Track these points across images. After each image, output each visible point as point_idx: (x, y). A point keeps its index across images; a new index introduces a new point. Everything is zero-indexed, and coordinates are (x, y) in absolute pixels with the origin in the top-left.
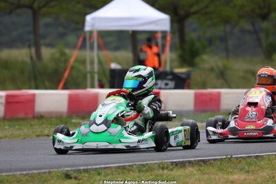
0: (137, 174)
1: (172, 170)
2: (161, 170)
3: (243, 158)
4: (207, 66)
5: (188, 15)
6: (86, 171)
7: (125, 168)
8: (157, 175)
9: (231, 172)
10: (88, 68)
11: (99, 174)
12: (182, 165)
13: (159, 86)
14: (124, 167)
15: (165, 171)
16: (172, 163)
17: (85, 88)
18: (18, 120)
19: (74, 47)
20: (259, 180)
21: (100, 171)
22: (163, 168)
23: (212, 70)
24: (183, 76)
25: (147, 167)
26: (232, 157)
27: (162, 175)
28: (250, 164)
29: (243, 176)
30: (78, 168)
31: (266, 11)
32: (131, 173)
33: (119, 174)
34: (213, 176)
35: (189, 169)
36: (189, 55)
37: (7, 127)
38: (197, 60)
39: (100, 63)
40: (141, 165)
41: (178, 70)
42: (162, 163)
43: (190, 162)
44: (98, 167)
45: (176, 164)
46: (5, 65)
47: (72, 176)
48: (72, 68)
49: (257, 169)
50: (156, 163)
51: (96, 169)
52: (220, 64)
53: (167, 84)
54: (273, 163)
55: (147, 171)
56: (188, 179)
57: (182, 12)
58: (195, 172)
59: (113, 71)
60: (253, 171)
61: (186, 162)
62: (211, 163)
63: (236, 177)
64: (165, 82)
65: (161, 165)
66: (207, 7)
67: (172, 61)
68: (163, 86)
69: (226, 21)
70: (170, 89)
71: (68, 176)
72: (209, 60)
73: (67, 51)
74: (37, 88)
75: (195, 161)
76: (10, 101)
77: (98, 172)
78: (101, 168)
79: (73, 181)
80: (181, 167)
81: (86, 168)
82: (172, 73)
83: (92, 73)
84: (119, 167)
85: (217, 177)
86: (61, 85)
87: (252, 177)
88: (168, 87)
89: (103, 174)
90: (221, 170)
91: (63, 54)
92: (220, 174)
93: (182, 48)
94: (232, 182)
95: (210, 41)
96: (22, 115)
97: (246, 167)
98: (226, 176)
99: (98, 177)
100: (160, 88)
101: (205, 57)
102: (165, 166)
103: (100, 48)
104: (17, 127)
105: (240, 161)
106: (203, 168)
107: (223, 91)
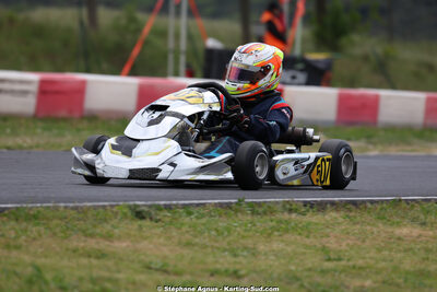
0: (249, 218)
1: (304, 214)
2: (286, 214)
3: (417, 201)
4: (358, 51)
6: (168, 208)
7: (231, 208)
8: (280, 222)
9: (398, 223)
10: (171, 44)
11: (189, 214)
12: (321, 207)
14: (229, 206)
15: (294, 215)
16: (305, 204)
17: (164, 75)
18: (57, 120)
19: (150, 10)
21: (191, 209)
22: (291, 211)
23: (366, 58)
24: (321, 66)
25: (265, 207)
27: (288, 222)
28: (428, 212)
29: (417, 231)
30: (157, 203)
32: (239, 214)
33: (220, 216)
34: (369, 228)
35: (332, 215)
36: (330, 32)
37: (39, 131)
38: (344, 41)
39: (190, 37)
40: (259, 204)
41: (313, 56)
42: (288, 202)
43: (333, 203)
44: (187, 202)
45: (311, 205)
46: (39, 32)
47: (146, 215)
48: (146, 43)
50: (277, 202)
51: (184, 206)
52: (380, 50)
53: (294, 77)
55: (265, 213)
56: (329, 230)
58: (341, 220)
59: (210, 52)
60: (432, 224)
61: (327, 202)
62: (366, 207)
63: (405, 231)
64: (292, 73)
65: (288, 206)
67: (304, 41)
68: (288, 80)
70: (299, 84)
71: (139, 215)
72: (363, 44)
73: (140, 16)
74: (88, 71)
75: (341, 201)
76: (45, 90)
77: (188, 210)
78: (191, 204)
79: (147, 223)
80: (319, 210)
81: (168, 203)
82: (304, 61)
83: (177, 52)
84: (221, 205)
85: (375, 230)
86: (127, 68)
87: (431, 233)
88: (296, 81)
89: (195, 214)
90: (380, 218)
91: (132, 20)
92: (380, 225)
93: (320, 21)
94: (399, 239)
95: (364, 11)
96: (63, 113)
97: (422, 217)
98: (390, 230)
99: (187, 220)
100: (284, 83)
101: (356, 37)
102: (294, 207)
103: (191, 13)
104: (55, 131)
105: (413, 206)
106: (352, 214)
107: (384, 93)
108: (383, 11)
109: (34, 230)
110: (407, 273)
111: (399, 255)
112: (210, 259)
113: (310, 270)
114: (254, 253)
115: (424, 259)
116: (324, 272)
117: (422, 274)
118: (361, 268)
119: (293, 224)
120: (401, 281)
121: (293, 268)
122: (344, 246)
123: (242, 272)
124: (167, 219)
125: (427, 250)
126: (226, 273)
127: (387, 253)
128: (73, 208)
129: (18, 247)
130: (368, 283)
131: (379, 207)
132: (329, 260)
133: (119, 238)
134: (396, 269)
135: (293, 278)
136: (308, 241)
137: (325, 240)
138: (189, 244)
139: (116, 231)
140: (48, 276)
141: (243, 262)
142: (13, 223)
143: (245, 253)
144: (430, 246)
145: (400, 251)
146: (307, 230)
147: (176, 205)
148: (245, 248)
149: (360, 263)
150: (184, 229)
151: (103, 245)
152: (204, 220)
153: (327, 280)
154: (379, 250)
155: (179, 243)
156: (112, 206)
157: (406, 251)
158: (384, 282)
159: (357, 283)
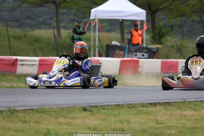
0: (127, 109)
1: (148, 108)
2: (141, 108)
3: (192, 101)
4: (169, 44)
5: (157, 10)
6: (96, 107)
8: (139, 111)
9: (185, 110)
10: (92, 43)
11: (104, 109)
12: (155, 104)
13: (138, 57)
14: (119, 105)
15: (144, 108)
16: (148, 103)
20: (202, 115)
21: (104, 107)
22: (143, 106)
23: (173, 46)
24: (154, 50)
26: (185, 101)
27: (142, 111)
28: (197, 105)
29: (192, 112)
32: (123, 109)
33: (116, 109)
34: (173, 112)
35: (159, 108)
36: (158, 36)
38: (163, 39)
39: (99, 40)
40: (131, 104)
41: (150, 47)
42: (142, 103)
43: (159, 103)
44: (103, 104)
45: (151, 104)
47: (88, 109)
49: (200, 108)
50: (138, 103)
51: (102, 106)
53: (143, 55)
55: (133, 107)
56: (158, 113)
57: (153, 8)
58: (162, 109)
60: (198, 110)
61: (157, 103)
62: (172, 104)
63: (187, 113)
65: (142, 105)
66: (170, 5)
67: (146, 40)
68: (140, 56)
69: (183, 15)
70: (145, 58)
71: (85, 109)
72: (171, 40)
74: (57, 55)
75: (163, 102)
77: (103, 107)
78: (105, 105)
79: (88, 112)
80: (154, 106)
81: (95, 105)
82: (147, 48)
84: (116, 105)
85: (176, 112)
87: (198, 113)
88: (144, 57)
89: (106, 109)
90: (178, 108)
92: (178, 111)
93: (153, 32)
94: (185, 116)
95: (172, 27)
97: (194, 107)
98: (182, 112)
99: (103, 111)
101: (168, 38)
102: (144, 105)
105: (190, 104)
108: (180, 26)
109: (44, 116)
110: (188, 128)
111: (185, 122)
112: (113, 125)
113: (151, 128)
114: (129, 122)
115: (195, 123)
116: (156, 128)
117: (194, 128)
118: (171, 127)
119: (144, 111)
120: (186, 131)
121: (144, 127)
122: (164, 119)
123: (125, 129)
124: (95, 111)
125: (196, 120)
126: (119, 130)
127: (180, 121)
128: (59, 108)
129: (39, 123)
130: (173, 132)
131: (177, 104)
132: (158, 124)
133: (78, 118)
134: (184, 126)
135: (144, 131)
136: (150, 117)
137: (156, 117)
138: (104, 120)
139: (76, 116)
140: (52, 132)
141: (125, 126)
142: (36, 114)
143: (126, 122)
144: (197, 118)
145: (185, 120)
146: (150, 114)
147: (99, 106)
148: (126, 121)
149: (170, 125)
150: (102, 114)
151: (72, 121)
152: (109, 111)
153: (158, 131)
154: (178, 120)
155: (101, 120)
156: (74, 107)
157: (188, 120)
158: (179, 132)
159: (168, 132)
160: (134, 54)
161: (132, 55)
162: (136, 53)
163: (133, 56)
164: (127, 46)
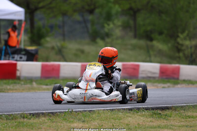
0: (5, 121)
1: (30, 119)
2: (22, 119)
3: (80, 111)
4: (49, 45)
5: (36, 9)
8: (20, 123)
9: (72, 122)
12: (37, 115)
15: (25, 120)
16: (30, 114)
22: (24, 118)
23: (53, 48)
24: (33, 52)
25: (12, 116)
26: (72, 111)
27: (23, 123)
28: (85, 116)
31: (92, 7)
34: (59, 124)
35: (42, 119)
36: (36, 37)
38: (43, 41)
40: (8, 115)
41: (29, 48)
42: (23, 114)
43: (43, 114)
45: (33, 115)
49: (90, 119)
50: (18, 114)
52: (59, 44)
53: (21, 58)
54: (102, 116)
55: (12, 119)
56: (41, 126)
57: (32, 7)
58: (46, 121)
60: (87, 121)
61: (40, 113)
63: (75, 125)
64: (20, 56)
65: (23, 116)
67: (25, 41)
68: (18, 59)
69: (64, 14)
70: (23, 61)
72: (50, 42)
80: (37, 117)
82: (25, 50)
85: (62, 125)
87: (87, 125)
88: (22, 59)
90: (65, 119)
92: (64, 123)
93: (32, 32)
95: (52, 27)
97: (83, 118)
98: (69, 125)
100: (17, 60)
101: (48, 39)
102: (25, 116)
105: (78, 113)
106: (51, 118)
107: (62, 63)
108: (59, 27)
119: (25, 123)
131: (63, 115)
137: (40, 130)
146: (32, 126)
160: (11, 56)
161: (9, 57)
162: (14, 56)
163: (11, 58)
164: (4, 48)
